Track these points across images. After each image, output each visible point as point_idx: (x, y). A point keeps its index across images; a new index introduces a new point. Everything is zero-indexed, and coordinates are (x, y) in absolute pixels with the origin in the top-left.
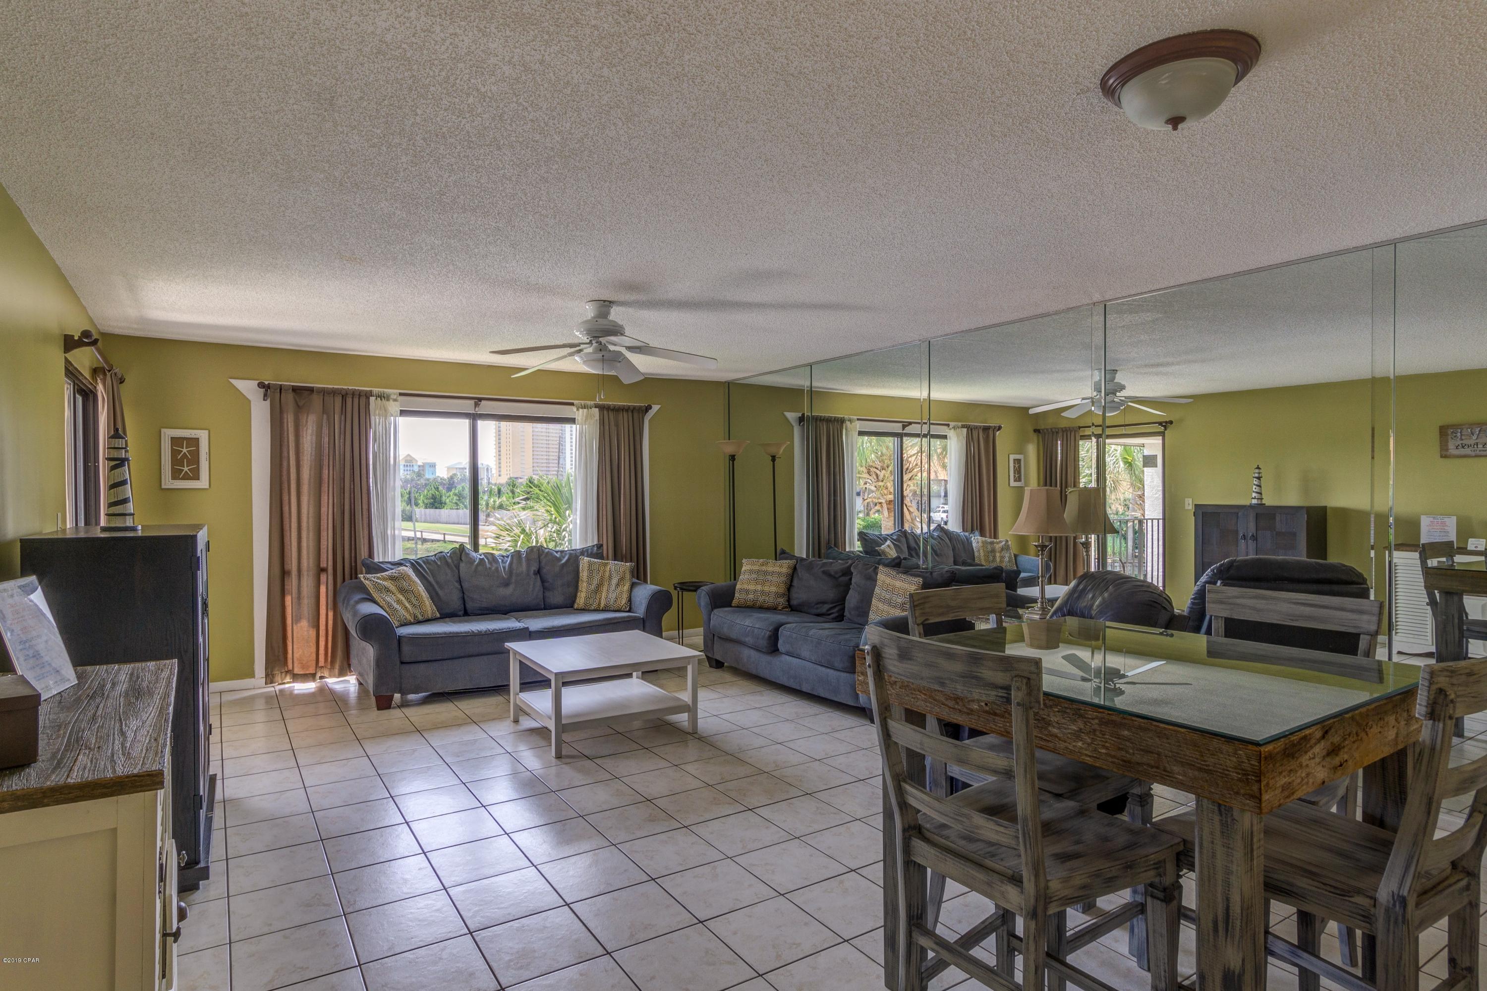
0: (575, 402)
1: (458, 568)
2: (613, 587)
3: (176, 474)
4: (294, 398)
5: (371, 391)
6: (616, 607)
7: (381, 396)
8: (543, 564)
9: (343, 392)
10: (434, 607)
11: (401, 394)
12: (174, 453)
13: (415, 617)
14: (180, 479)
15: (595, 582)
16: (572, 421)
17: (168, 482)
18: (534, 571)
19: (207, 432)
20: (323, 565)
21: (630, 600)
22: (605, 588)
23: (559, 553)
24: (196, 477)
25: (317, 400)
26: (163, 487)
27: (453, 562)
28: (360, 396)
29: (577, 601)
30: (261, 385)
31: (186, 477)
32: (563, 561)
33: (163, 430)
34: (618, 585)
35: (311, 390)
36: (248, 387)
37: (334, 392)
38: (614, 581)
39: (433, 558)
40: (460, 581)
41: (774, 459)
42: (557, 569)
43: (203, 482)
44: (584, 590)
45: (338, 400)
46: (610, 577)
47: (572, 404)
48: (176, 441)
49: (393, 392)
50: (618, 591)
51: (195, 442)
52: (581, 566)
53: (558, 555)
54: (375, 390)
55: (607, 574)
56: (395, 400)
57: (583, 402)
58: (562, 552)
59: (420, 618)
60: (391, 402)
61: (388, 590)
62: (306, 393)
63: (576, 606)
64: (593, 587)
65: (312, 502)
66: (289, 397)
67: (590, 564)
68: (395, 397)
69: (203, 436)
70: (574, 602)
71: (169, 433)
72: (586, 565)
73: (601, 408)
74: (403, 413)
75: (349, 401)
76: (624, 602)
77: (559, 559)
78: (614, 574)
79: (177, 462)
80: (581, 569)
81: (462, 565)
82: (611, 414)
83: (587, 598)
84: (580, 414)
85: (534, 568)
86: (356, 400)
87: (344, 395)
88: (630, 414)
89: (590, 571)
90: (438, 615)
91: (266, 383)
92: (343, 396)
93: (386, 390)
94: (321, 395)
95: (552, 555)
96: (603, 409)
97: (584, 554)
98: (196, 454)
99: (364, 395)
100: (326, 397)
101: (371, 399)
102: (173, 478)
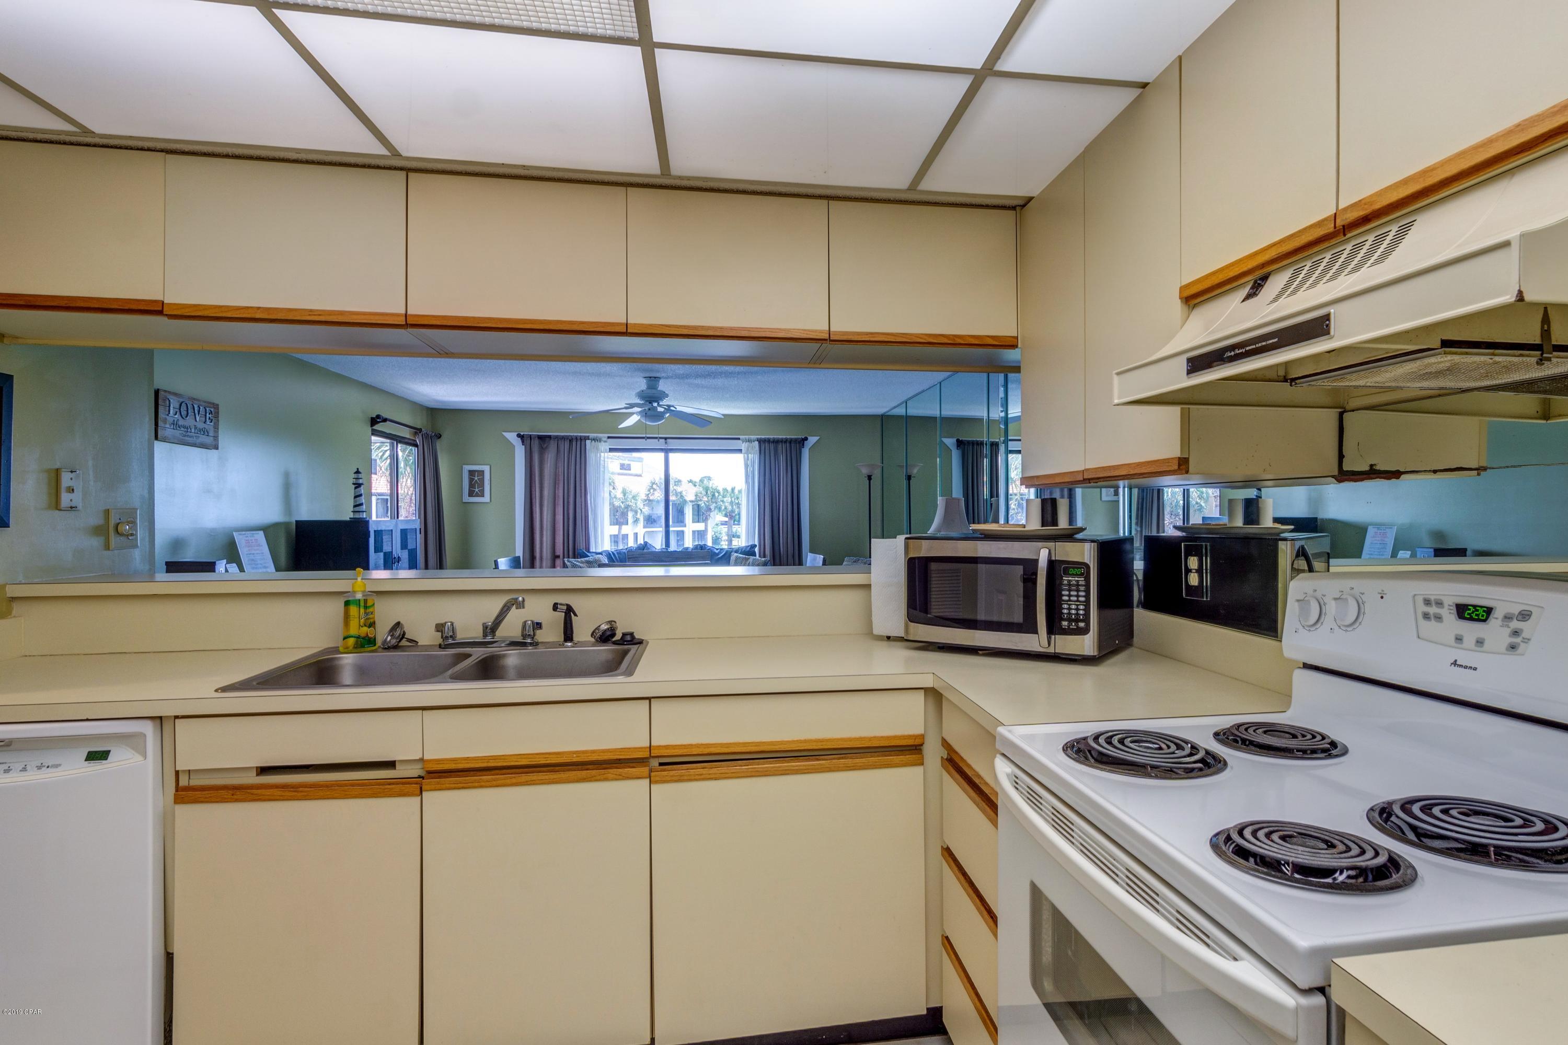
0: (741, 437)
3: (471, 494)
4: (539, 442)
5: (588, 437)
7: (595, 440)
9: (570, 438)
11: (609, 437)
12: (471, 480)
14: (473, 497)
16: (740, 451)
17: (466, 498)
19: (488, 467)
20: (557, 554)
24: (483, 496)
25: (553, 446)
26: (464, 501)
28: (581, 439)
30: (519, 436)
31: (477, 495)
32: (720, 556)
33: (464, 466)
35: (550, 437)
36: (512, 437)
37: (563, 438)
39: (624, 551)
41: (909, 478)
43: (486, 499)
45: (567, 444)
47: (739, 439)
48: (472, 473)
49: (604, 436)
51: (482, 473)
53: (717, 552)
54: (592, 435)
56: (605, 442)
57: (747, 437)
58: (721, 549)
60: (602, 443)
62: (548, 439)
65: (549, 512)
66: (536, 444)
68: (605, 439)
69: (486, 469)
71: (467, 468)
73: (760, 441)
74: (611, 450)
75: (574, 443)
77: (718, 554)
79: (472, 485)
82: (772, 446)
84: (744, 446)
86: (579, 443)
87: (571, 440)
88: (788, 444)
91: (522, 434)
93: (598, 435)
94: (556, 442)
95: (711, 551)
96: (762, 442)
97: (736, 552)
98: (482, 480)
99: (583, 439)
100: (560, 442)
101: (588, 442)
102: (469, 496)
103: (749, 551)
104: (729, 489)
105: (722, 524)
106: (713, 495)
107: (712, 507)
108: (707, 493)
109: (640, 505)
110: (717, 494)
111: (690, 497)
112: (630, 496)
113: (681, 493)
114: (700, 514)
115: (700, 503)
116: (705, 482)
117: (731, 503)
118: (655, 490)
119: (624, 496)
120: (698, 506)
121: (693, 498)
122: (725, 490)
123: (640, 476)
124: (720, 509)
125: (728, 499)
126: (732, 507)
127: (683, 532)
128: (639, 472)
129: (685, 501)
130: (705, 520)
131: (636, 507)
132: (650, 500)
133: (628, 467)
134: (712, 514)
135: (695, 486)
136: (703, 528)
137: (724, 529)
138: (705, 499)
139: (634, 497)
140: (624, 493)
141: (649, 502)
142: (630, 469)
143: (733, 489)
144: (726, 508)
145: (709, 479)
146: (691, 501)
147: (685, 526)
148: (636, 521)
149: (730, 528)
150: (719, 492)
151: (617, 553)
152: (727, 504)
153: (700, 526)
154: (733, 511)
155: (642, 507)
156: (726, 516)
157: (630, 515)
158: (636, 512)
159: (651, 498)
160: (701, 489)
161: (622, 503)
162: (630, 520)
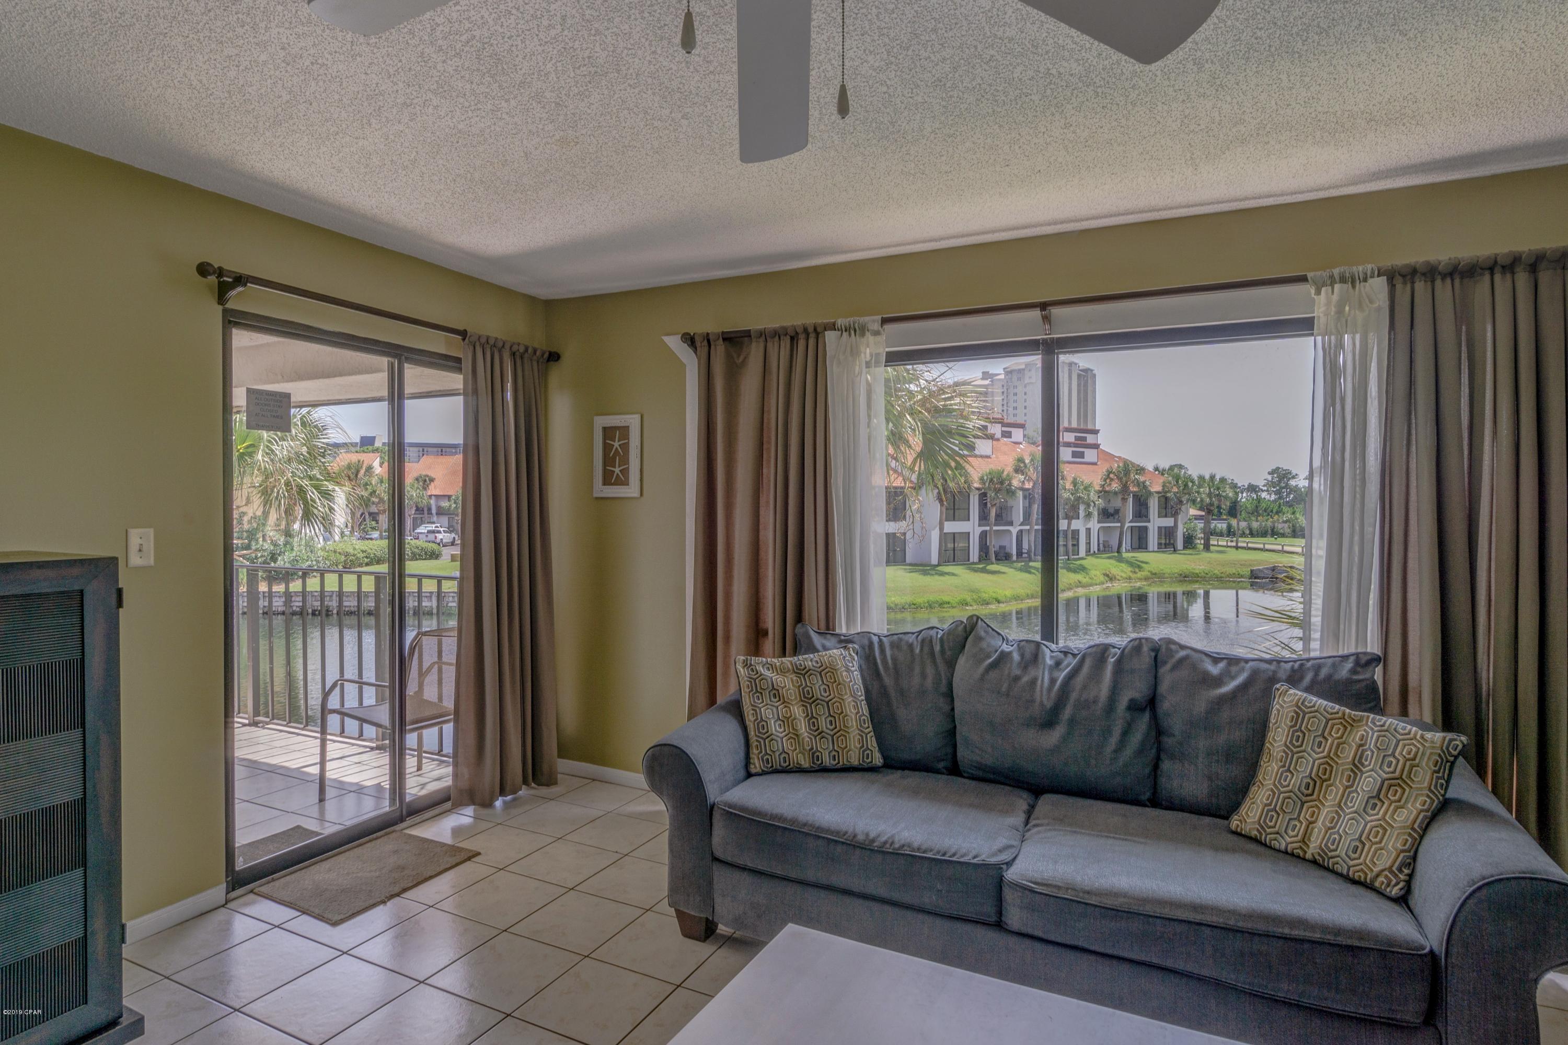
1: (951, 664)
2: (1357, 801)
3: (608, 479)
4: (727, 348)
5: (831, 324)
6: (1355, 867)
7: (845, 330)
8: (1163, 688)
9: (790, 332)
10: (873, 743)
11: (887, 320)
12: (607, 448)
13: (814, 754)
14: (612, 484)
15: (1307, 767)
16: (1305, 326)
17: (601, 489)
18: (1132, 700)
19: (638, 417)
20: (764, 624)
21: (1411, 861)
22: (1332, 797)
23: (1222, 665)
24: (625, 483)
25: (755, 352)
26: (597, 495)
27: (943, 651)
28: (817, 334)
29: (1243, 810)
30: (685, 337)
31: (617, 482)
32: (1228, 689)
33: (595, 419)
34: (1376, 798)
35: (747, 334)
36: (674, 343)
37: (777, 334)
38: (1368, 783)
39: (911, 639)
40: (949, 695)
42: (1200, 706)
43: (632, 489)
44: (1269, 783)
45: (784, 344)
46: (1357, 766)
47: (1303, 279)
48: (608, 432)
49: (873, 322)
50: (1373, 818)
51: (624, 431)
52: (1274, 712)
53: (1216, 670)
54: (839, 320)
55: (1349, 754)
56: (876, 333)
58: (1233, 661)
59: (827, 761)
60: (870, 338)
61: (776, 693)
62: (744, 338)
63: (1234, 823)
64: (1295, 782)
65: (747, 520)
66: (719, 350)
67: (1300, 713)
68: (876, 328)
69: (633, 421)
70: (1235, 807)
71: (601, 422)
72: (1289, 712)
73: (1392, 276)
75: (802, 343)
76: (1384, 861)
77: (1218, 681)
78: (1371, 761)
79: (608, 460)
80: (1273, 721)
81: (962, 663)
83: (1271, 810)
85: (1136, 690)
86: (810, 340)
87: (792, 334)
89: (1298, 733)
90: (878, 760)
91: (691, 332)
92: (792, 338)
93: (857, 317)
94: (762, 345)
95: (1194, 667)
96: (1398, 281)
97: (1294, 679)
98: (625, 447)
99: (817, 332)
100: (770, 345)
101: (830, 337)
102: (605, 484)
103: (1349, 682)
104: (1207, 477)
105: (1196, 519)
106: (1186, 485)
107: (1184, 499)
108: (1177, 482)
109: (1094, 497)
110: (1190, 484)
111: (1156, 487)
112: (1082, 487)
113: (1144, 482)
114: (1169, 507)
115: (1169, 495)
116: (1176, 470)
117: (1210, 495)
118: (1112, 480)
119: (1075, 486)
120: (1166, 498)
121: (1159, 489)
122: (1201, 478)
123: (1095, 464)
124: (1194, 502)
125: (1205, 490)
126: (1211, 498)
127: (1146, 528)
128: (1095, 460)
129: (1150, 493)
130: (1175, 515)
131: (1089, 499)
132: (1106, 492)
133: (1082, 455)
134: (1183, 508)
135: (1163, 474)
136: (1172, 524)
137: (1200, 525)
138: (1175, 489)
139: (1086, 488)
140: (1075, 483)
141: (1104, 493)
142: (1083, 457)
143: (1212, 477)
144: (1202, 500)
145: (1180, 467)
146: (1158, 493)
147: (1149, 522)
148: (1089, 515)
149: (1207, 523)
150: (1193, 482)
151: (893, 645)
152: (1203, 496)
153: (1169, 522)
154: (1211, 504)
155: (1096, 498)
156: (1201, 509)
157: (1082, 508)
158: (1089, 506)
159: (1107, 489)
160: (1170, 478)
161: (1072, 494)
162: (1082, 513)
